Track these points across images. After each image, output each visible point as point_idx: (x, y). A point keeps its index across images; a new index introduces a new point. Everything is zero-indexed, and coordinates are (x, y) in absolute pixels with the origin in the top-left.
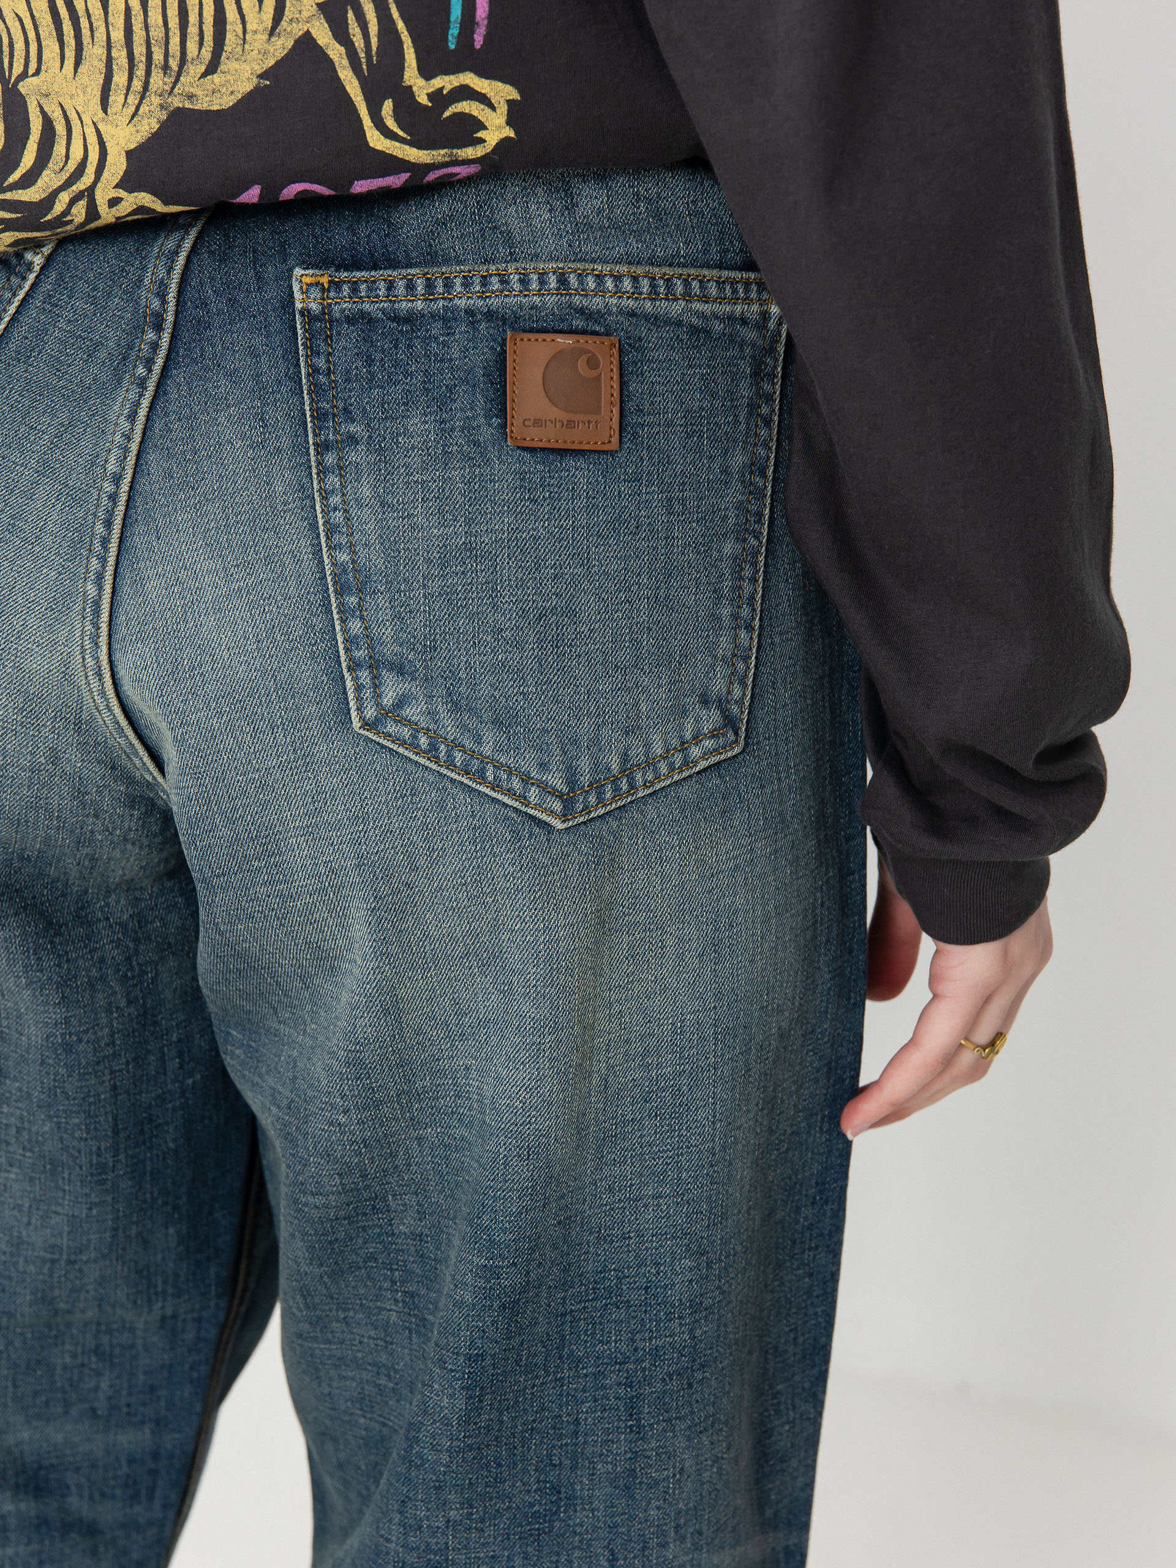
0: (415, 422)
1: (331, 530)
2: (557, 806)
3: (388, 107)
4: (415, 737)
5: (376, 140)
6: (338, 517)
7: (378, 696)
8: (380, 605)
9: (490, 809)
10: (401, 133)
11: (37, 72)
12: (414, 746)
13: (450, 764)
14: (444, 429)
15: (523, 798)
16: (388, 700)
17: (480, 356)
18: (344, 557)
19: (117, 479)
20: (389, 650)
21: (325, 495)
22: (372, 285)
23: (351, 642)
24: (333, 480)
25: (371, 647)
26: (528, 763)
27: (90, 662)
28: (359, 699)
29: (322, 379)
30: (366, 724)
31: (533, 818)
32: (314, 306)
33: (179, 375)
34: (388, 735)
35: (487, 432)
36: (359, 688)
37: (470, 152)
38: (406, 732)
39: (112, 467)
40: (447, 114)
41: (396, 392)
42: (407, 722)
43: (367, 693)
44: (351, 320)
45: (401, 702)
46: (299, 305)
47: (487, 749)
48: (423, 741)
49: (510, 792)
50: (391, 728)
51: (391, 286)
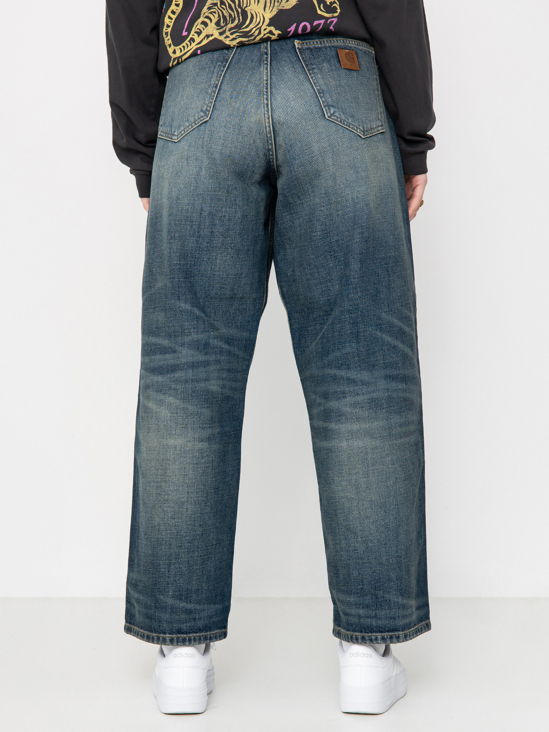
0: (325, 65)
1: (315, 83)
2: (362, 133)
3: (322, 5)
4: (337, 119)
5: (319, 12)
6: (315, 81)
7: (330, 112)
8: (327, 96)
9: (351, 133)
10: (324, 10)
11: (250, 5)
12: (337, 121)
13: (344, 124)
14: (331, 66)
15: (357, 131)
16: (332, 112)
17: (333, 53)
18: (318, 88)
19: (267, 80)
20: (330, 103)
21: (312, 78)
22: (310, 43)
23: (323, 102)
24: (313, 75)
25: (327, 103)
26: (357, 124)
27: (266, 116)
28: (327, 112)
29: (305, 59)
30: (329, 117)
31: (358, 135)
32: (300, 47)
33: (274, 62)
34: (333, 119)
35: (338, 66)
36: (326, 110)
37: (336, 15)
38: (336, 118)
39: (265, 78)
40: (332, 6)
41: (320, 60)
42: (335, 116)
43: (328, 111)
44: (307, 49)
45: (334, 112)
46: (297, 47)
47: (350, 121)
48: (339, 120)
49: (354, 129)
50: (333, 117)
51: (313, 43)
